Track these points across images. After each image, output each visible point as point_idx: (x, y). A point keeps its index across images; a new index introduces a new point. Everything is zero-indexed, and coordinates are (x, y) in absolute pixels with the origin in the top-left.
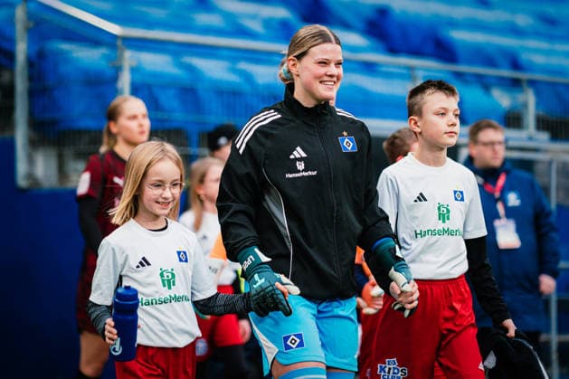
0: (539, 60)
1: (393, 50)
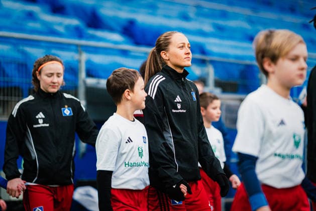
0: (215, 49)
1: (137, 43)
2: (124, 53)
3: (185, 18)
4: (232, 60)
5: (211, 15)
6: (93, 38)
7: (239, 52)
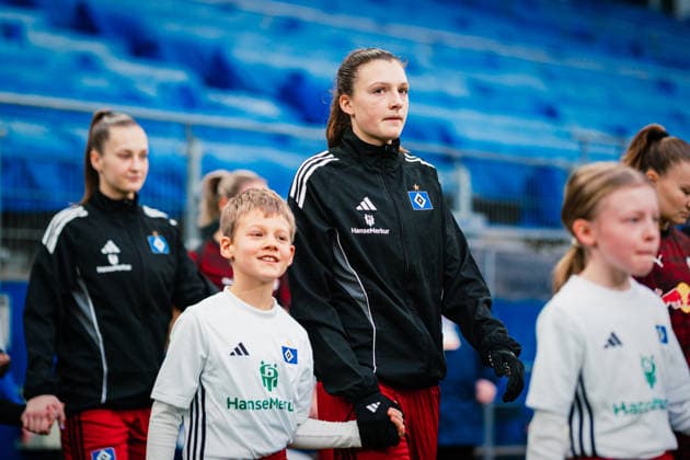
2: (282, 141)
4: (508, 157)
5: (464, 61)
6: (217, 109)
7: (523, 140)
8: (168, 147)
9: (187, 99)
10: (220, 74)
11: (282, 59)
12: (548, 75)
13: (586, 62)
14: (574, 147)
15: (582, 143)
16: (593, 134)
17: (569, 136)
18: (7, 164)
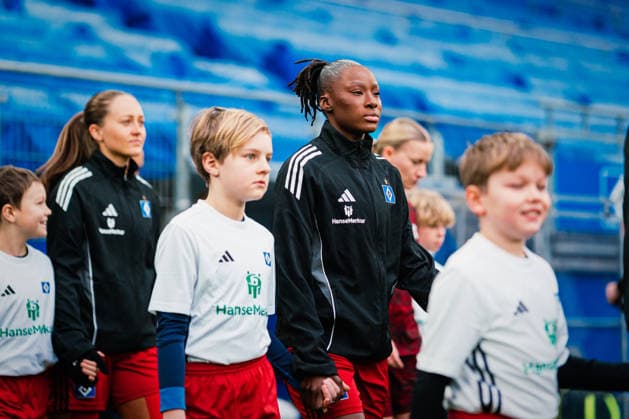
2: (267, 107)
3: (387, 38)
5: (439, 33)
8: (161, 112)
9: (177, 67)
10: (208, 44)
11: (267, 30)
12: (516, 46)
13: (551, 35)
14: (541, 114)
15: (549, 110)
16: (559, 102)
17: (536, 104)
18: (7, 127)
